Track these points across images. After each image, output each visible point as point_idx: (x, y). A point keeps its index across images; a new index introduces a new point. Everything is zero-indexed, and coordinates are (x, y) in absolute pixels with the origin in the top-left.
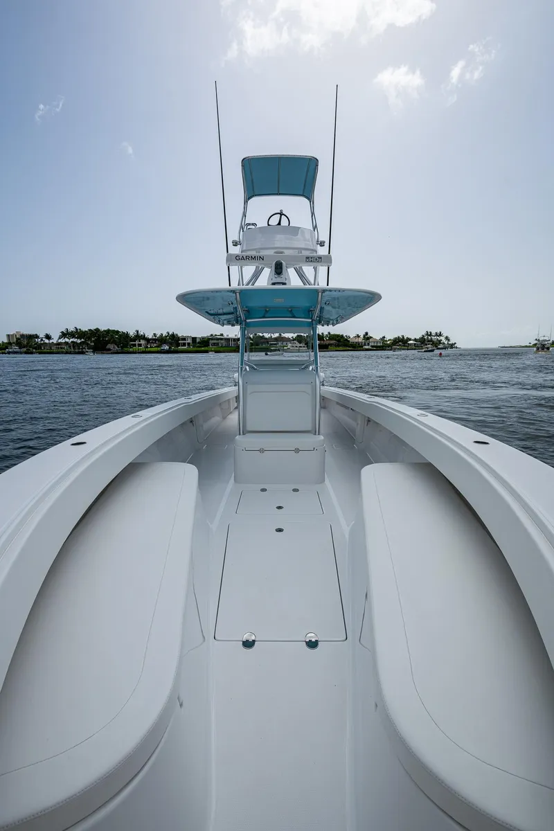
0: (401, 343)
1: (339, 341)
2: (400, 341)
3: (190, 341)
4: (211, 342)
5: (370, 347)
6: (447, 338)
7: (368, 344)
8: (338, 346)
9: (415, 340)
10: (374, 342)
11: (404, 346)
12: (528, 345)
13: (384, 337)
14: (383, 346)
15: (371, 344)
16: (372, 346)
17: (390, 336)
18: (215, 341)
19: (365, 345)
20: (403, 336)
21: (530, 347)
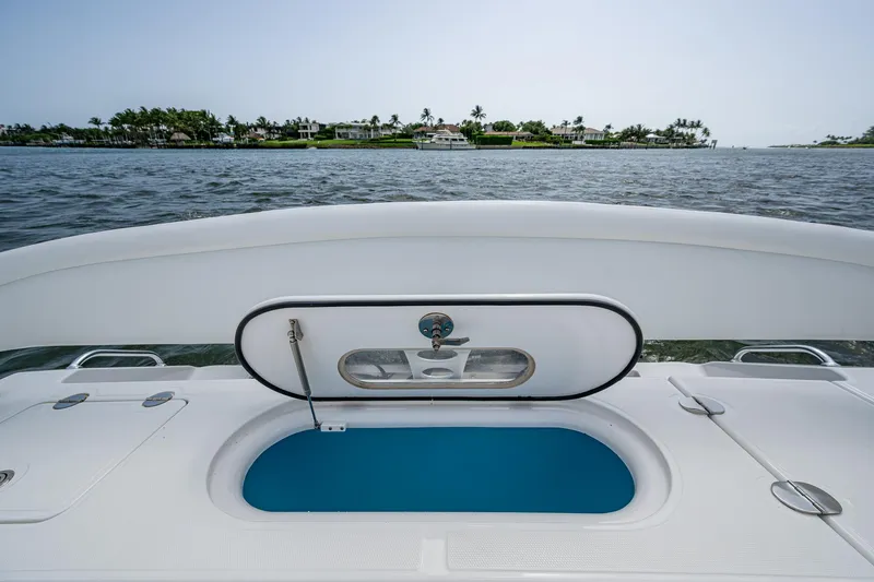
0: (635, 137)
1: (536, 132)
2: (633, 135)
3: (315, 129)
4: (337, 131)
5: (583, 143)
6: (706, 132)
7: (582, 137)
8: (532, 140)
9: (658, 132)
10: (591, 135)
11: (638, 142)
12: (812, 143)
13: (609, 127)
14: (604, 142)
15: (585, 138)
16: (587, 142)
17: (618, 128)
18: (344, 131)
19: (576, 139)
20: (640, 126)
21: (816, 147)
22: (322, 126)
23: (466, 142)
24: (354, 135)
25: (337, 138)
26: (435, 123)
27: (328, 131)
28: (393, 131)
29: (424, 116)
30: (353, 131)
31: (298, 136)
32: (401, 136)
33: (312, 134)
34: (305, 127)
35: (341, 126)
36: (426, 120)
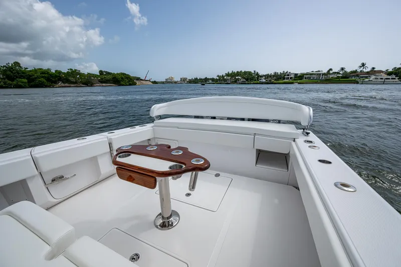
22: (296, 75)
23: (397, 80)
24: (314, 78)
25: (304, 79)
26: (368, 70)
27: (300, 76)
28: (338, 75)
29: (361, 67)
30: (313, 76)
31: (284, 79)
32: (342, 77)
33: (291, 78)
34: (288, 75)
35: (307, 74)
36: (362, 69)
